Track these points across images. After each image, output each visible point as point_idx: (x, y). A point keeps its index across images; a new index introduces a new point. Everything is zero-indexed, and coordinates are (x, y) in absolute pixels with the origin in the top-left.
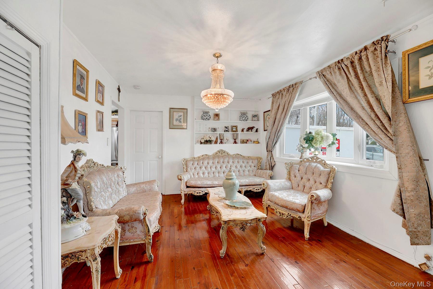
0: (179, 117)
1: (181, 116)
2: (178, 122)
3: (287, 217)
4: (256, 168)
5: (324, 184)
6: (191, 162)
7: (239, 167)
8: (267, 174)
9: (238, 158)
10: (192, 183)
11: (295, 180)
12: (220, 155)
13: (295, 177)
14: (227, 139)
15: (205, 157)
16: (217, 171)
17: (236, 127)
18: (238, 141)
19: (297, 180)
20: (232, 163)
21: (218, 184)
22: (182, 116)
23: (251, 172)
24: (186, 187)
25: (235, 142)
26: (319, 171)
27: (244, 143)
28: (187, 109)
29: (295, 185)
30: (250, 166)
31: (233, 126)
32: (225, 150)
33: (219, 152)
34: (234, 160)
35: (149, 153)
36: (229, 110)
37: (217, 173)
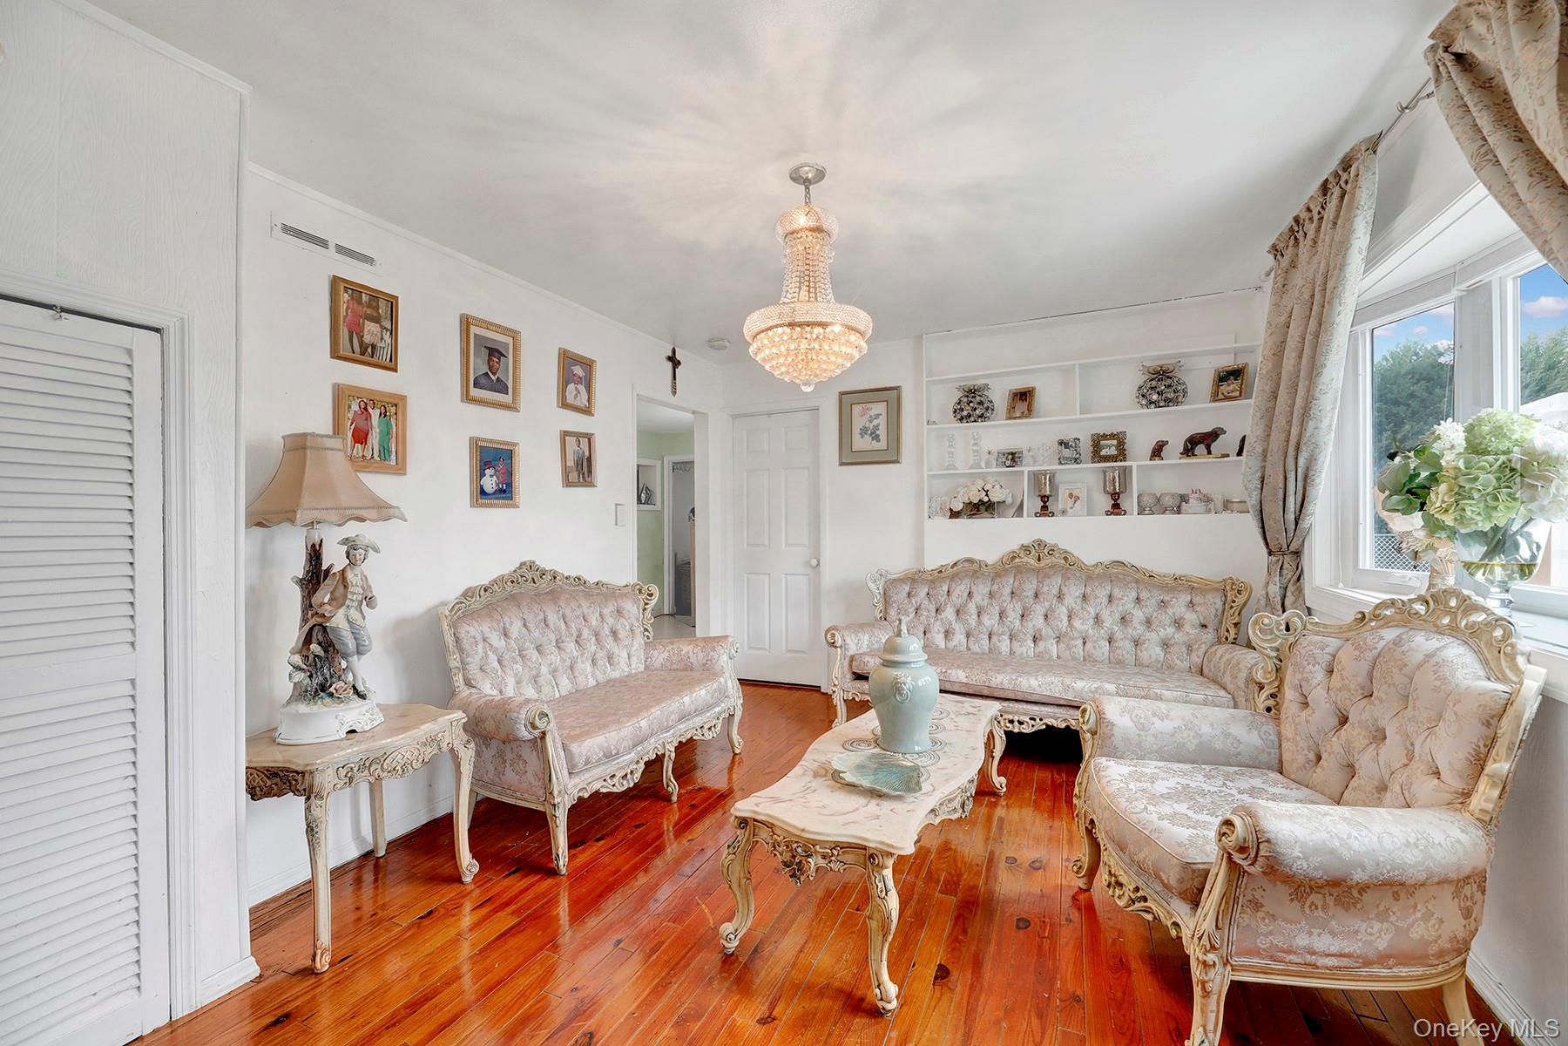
0: (871, 422)
1: (877, 416)
2: (868, 438)
3: (1129, 906)
4: (1209, 636)
5: (1453, 781)
6: (904, 586)
7: (1109, 621)
8: (1240, 670)
9: (1111, 581)
10: (868, 662)
11: (1300, 723)
12: (1032, 562)
13: (1306, 704)
14: (1071, 495)
15: (969, 569)
16: (1006, 630)
17: (1120, 438)
18: (1130, 502)
19: (1307, 722)
20: (1079, 601)
21: (965, 680)
22: (881, 415)
23: (1178, 650)
24: (849, 676)
25: (1116, 509)
26: (1436, 690)
27: (1164, 513)
28: (897, 388)
29: (1295, 755)
30: (1178, 624)
31: (1105, 437)
32: (1052, 543)
33: (1026, 549)
34: (1088, 590)
35: (783, 547)
36: (1077, 367)
37: (1006, 637)
